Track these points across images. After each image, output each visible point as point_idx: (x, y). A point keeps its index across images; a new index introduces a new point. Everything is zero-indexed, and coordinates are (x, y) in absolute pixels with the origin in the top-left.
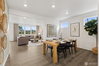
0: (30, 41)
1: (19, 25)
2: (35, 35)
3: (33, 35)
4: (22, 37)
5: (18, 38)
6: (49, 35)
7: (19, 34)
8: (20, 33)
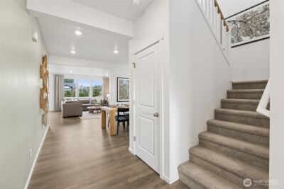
0: (88, 112)
1: (65, 77)
2: (99, 99)
3: (94, 98)
4: (70, 102)
5: (62, 103)
6: (121, 98)
7: (65, 96)
8: (68, 94)
